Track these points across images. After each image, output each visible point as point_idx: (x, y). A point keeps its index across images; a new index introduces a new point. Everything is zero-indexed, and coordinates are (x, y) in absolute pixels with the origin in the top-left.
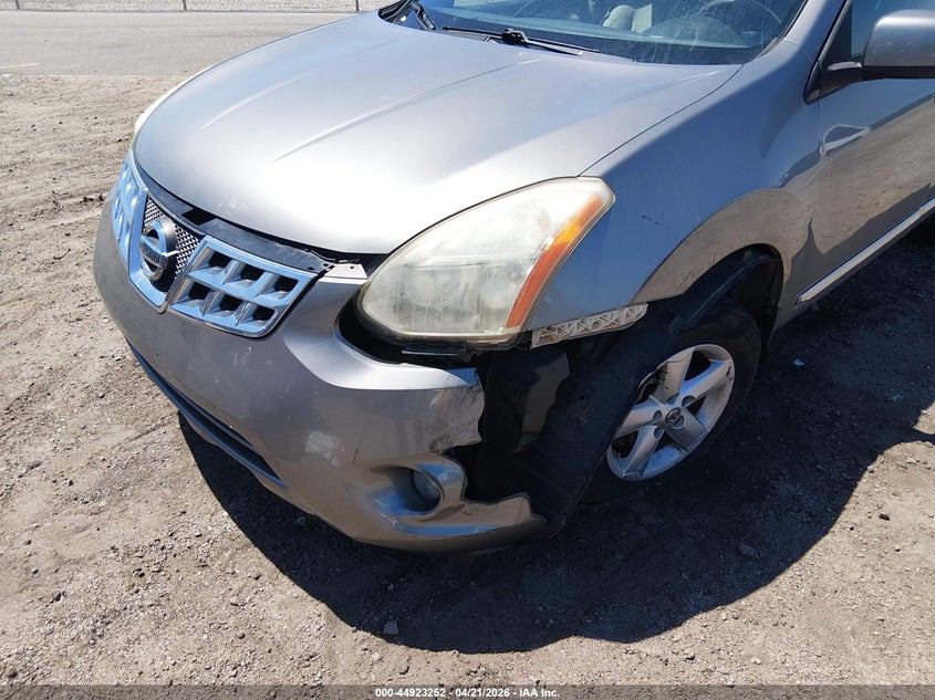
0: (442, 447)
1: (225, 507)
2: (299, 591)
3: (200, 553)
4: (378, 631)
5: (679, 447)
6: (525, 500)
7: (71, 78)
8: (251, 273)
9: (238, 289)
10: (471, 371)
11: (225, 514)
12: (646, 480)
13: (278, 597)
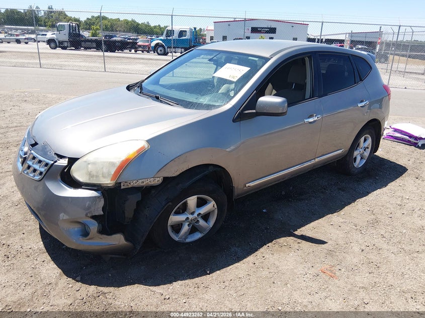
0: (89, 215)
1: (43, 241)
2: (55, 266)
3: (28, 253)
4: (74, 279)
5: (201, 232)
6: (122, 236)
7: (50, 95)
8: (40, 162)
9: (37, 167)
10: (100, 192)
11: (42, 243)
12: (187, 243)
13: (48, 267)
